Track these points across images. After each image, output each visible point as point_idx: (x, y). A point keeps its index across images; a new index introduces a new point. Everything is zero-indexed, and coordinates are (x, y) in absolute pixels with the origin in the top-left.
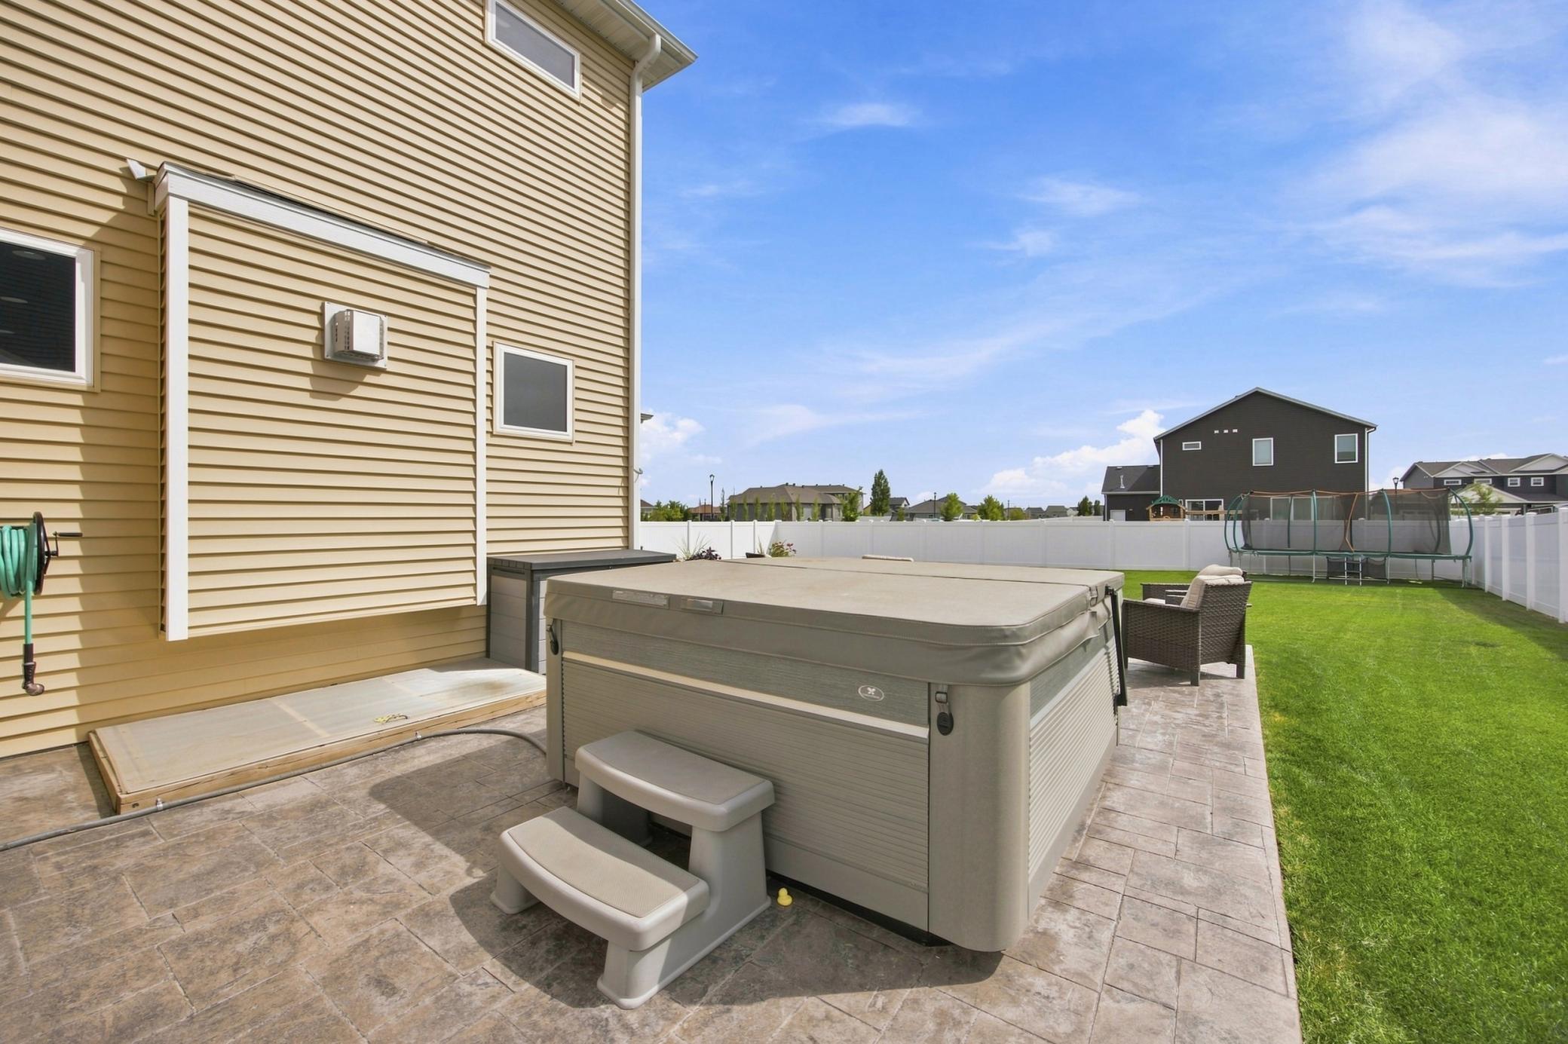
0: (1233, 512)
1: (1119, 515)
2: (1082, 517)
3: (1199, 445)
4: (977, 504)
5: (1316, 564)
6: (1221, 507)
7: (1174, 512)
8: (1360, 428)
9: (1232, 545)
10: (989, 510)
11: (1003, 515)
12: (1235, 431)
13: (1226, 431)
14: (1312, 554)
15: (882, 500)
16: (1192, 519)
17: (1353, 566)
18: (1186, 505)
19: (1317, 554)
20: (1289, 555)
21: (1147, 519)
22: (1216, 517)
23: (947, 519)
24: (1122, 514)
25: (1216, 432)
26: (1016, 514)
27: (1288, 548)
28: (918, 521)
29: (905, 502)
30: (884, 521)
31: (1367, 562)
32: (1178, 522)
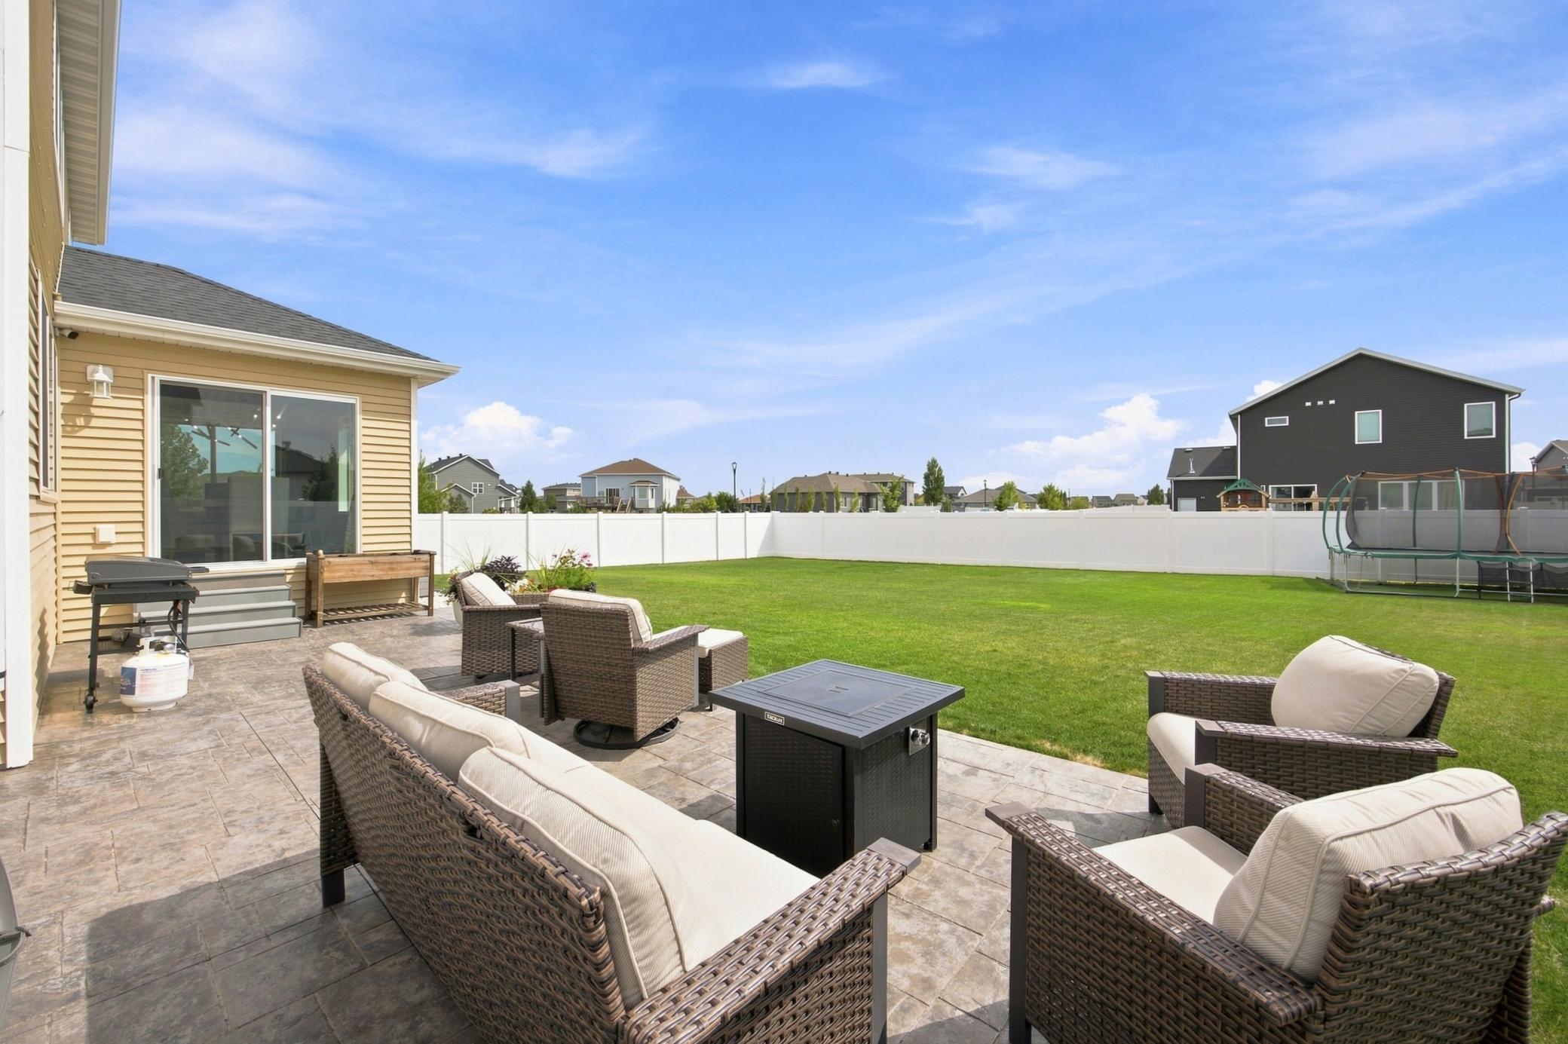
0: (1334, 500)
1: (1189, 504)
2: (1152, 506)
3: (1285, 421)
4: (1037, 492)
5: (1463, 571)
6: (1315, 493)
7: (1253, 500)
8: (1497, 395)
9: (1333, 542)
10: (1049, 499)
11: (1066, 504)
12: (1332, 402)
13: (1320, 403)
14: (1455, 557)
15: (935, 489)
16: (1277, 509)
17: (1520, 575)
18: (1270, 491)
19: (1462, 557)
20: (1416, 558)
21: (1219, 509)
22: (1309, 507)
23: (1000, 508)
24: (1193, 502)
25: (1308, 404)
26: (1080, 503)
27: (1412, 548)
28: (970, 512)
29: (962, 491)
30: (934, 510)
31: (1541, 569)
32: (1260, 513)
